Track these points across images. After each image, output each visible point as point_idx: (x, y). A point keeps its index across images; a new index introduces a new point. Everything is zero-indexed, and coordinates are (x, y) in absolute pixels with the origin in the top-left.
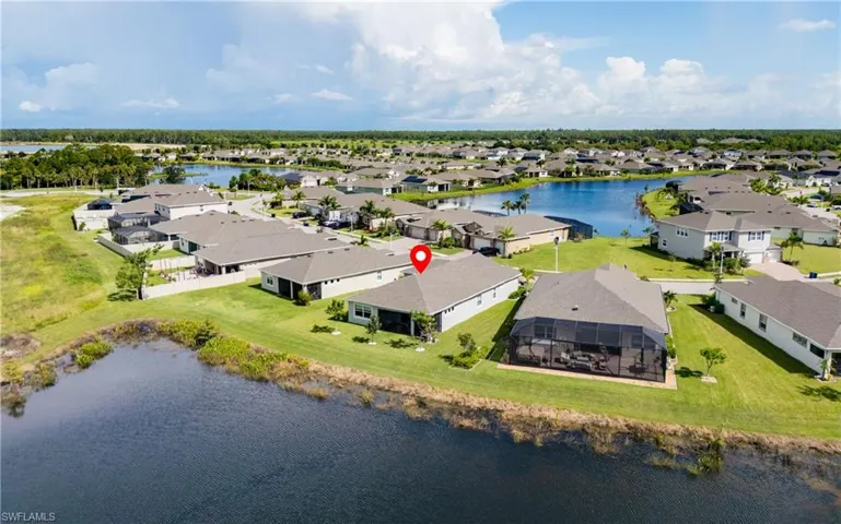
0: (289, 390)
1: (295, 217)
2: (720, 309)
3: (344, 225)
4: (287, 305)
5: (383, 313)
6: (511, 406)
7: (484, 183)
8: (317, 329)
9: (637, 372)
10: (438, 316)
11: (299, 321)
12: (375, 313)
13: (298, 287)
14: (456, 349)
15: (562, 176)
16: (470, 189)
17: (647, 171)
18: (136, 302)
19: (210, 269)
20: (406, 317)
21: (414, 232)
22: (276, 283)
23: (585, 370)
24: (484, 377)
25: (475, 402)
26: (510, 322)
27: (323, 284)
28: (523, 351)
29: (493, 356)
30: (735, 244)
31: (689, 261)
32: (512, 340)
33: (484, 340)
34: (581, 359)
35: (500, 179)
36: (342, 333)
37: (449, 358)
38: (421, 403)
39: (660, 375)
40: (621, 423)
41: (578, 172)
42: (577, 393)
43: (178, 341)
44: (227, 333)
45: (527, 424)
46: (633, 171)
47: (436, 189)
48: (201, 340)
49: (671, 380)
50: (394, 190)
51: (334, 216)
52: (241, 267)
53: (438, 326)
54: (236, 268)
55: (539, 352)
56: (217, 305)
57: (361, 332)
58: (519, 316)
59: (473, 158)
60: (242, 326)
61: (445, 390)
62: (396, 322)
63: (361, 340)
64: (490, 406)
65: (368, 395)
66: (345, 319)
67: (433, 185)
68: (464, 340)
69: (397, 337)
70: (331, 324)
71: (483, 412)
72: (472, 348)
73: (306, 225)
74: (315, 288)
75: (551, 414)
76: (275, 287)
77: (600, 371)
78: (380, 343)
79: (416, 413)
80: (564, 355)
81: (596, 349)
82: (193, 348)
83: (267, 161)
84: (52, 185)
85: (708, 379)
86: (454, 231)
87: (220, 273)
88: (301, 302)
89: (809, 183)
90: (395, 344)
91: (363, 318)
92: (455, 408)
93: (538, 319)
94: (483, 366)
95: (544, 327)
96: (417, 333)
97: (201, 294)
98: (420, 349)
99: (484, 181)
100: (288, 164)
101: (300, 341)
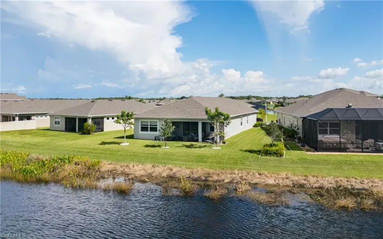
4: (73, 136)
8: (104, 143)
22: (63, 122)
27: (105, 119)
36: (131, 144)
52: (33, 117)
54: (28, 117)
63: (153, 146)
70: (118, 140)
76: (62, 126)
78: (173, 147)
87: (14, 120)
88: (86, 132)
90: (188, 147)
91: (149, 133)
101: (88, 150)
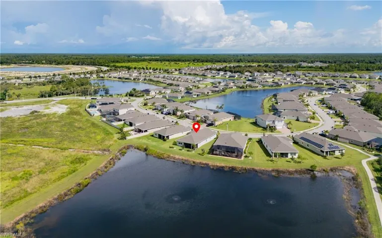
0: (168, 160)
1: (153, 110)
2: (262, 142)
3: (169, 114)
4: (161, 141)
5: (185, 144)
6: (211, 163)
7: (212, 92)
8: (170, 147)
9: (237, 157)
10: (197, 145)
11: (166, 145)
12: (183, 144)
13: (164, 137)
14: (201, 152)
15: (241, 88)
16: (208, 96)
17: (272, 86)
18: (125, 140)
19: (140, 131)
20: (190, 145)
21: (190, 117)
22: (158, 135)
23: (227, 156)
24: (207, 158)
25: (204, 162)
26: (212, 146)
28: (215, 152)
29: (209, 153)
30: (274, 124)
31: (263, 128)
32: (213, 150)
33: (207, 150)
34: (226, 154)
35: (218, 91)
36: (176, 148)
37: (199, 154)
38: (194, 162)
39: (241, 157)
40: (231, 166)
41: (246, 87)
42: (224, 160)
43: (140, 150)
44: (151, 148)
45: (213, 166)
46: (267, 86)
47: (196, 96)
48: (146, 150)
49: (243, 158)
50: (182, 97)
51: (165, 110)
52: (148, 131)
53: (197, 147)
54: (146, 131)
55: (218, 153)
56: (145, 141)
57: (181, 148)
58: (214, 145)
59: (210, 76)
60: (153, 146)
61: (198, 160)
62: (188, 146)
63: (181, 150)
64: (207, 163)
65: (183, 161)
66: (176, 145)
67: (195, 95)
68: (202, 150)
69: (188, 149)
70: (173, 146)
71: (206, 164)
72: (204, 152)
73: (157, 113)
74: (168, 137)
75: (218, 165)
76: (157, 136)
77: (229, 156)
78: (185, 151)
79: (193, 164)
80: (223, 153)
81: (229, 152)
82: (144, 151)
83: (132, 79)
84: (65, 94)
85: (250, 158)
86: (201, 118)
87: (143, 132)
88: (165, 140)
89: (324, 93)
90: (188, 151)
91: (181, 145)
92: (200, 163)
93: (218, 145)
94: (206, 155)
95: (219, 147)
96: (193, 148)
97: (139, 138)
98: (193, 152)
99: (213, 92)
100: (140, 80)
101: (167, 150)
